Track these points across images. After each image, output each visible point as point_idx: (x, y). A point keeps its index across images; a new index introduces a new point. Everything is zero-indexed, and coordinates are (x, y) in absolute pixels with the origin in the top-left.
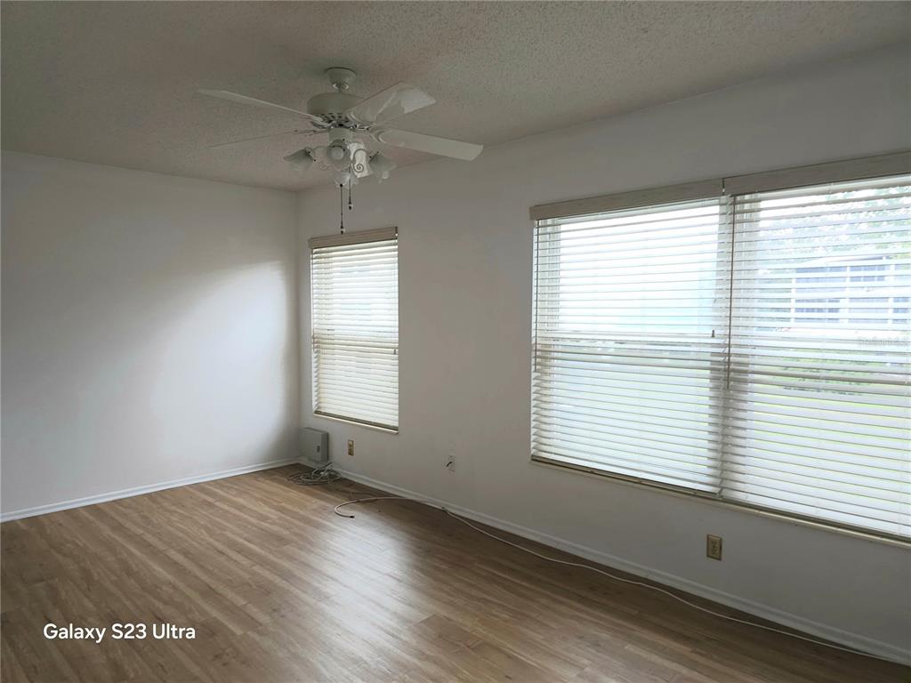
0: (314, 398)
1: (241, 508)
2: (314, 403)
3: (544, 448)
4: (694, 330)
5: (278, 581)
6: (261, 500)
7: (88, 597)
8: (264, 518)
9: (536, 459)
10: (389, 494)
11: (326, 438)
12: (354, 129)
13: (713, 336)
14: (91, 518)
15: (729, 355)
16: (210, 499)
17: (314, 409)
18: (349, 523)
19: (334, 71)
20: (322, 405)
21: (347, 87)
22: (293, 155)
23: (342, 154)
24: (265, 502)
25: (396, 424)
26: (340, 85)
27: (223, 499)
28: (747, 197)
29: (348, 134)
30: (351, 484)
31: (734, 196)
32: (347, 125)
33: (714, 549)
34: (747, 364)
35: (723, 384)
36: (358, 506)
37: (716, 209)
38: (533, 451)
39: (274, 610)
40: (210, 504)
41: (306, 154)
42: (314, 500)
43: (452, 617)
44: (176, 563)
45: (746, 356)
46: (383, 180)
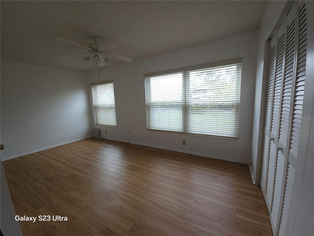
0: (96, 121)
1: (79, 148)
2: (96, 122)
3: (150, 127)
4: (179, 100)
5: (91, 163)
6: (85, 146)
7: (39, 174)
8: (86, 150)
9: (148, 130)
10: (116, 141)
11: (100, 130)
12: (100, 52)
13: (182, 100)
14: (38, 155)
15: (185, 104)
16: (71, 147)
17: (96, 124)
18: (107, 148)
19: (94, 37)
20: (98, 123)
21: (98, 42)
22: (85, 58)
23: (98, 58)
24: (86, 146)
25: (116, 125)
26: (96, 41)
27: (75, 147)
28: (187, 72)
29: (99, 54)
30: (107, 140)
31: (185, 71)
32: (98, 51)
33: (184, 143)
34: (189, 106)
35: (185, 110)
36: (109, 144)
37: (182, 74)
38: (147, 128)
39: (91, 169)
40: (71, 148)
41: (88, 58)
42: (98, 144)
43: (133, 164)
44: (63, 162)
45: (189, 104)
46: (109, 66)
